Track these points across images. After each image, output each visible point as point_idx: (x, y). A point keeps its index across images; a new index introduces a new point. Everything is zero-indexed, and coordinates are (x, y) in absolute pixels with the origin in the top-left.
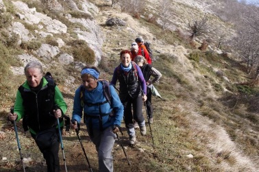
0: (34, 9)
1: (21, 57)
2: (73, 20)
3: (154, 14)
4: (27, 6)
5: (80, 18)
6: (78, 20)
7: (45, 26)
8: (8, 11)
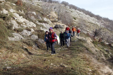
0: (22, 17)
1: (14, 34)
2: (39, 24)
3: (77, 26)
4: (19, 15)
5: (42, 23)
6: (42, 24)
7: (26, 23)
8: (10, 16)
